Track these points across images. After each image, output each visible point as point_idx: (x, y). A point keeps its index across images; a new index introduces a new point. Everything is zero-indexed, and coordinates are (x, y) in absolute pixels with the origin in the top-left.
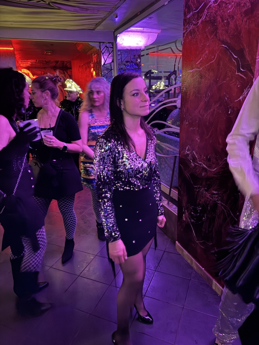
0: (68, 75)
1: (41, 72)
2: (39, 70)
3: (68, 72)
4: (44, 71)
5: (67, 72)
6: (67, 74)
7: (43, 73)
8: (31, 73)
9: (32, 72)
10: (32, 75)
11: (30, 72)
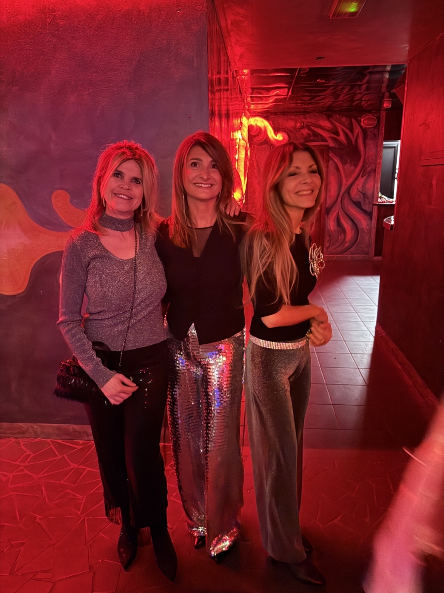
0: (360, 130)
1: (294, 123)
2: (291, 119)
3: (362, 120)
4: (303, 120)
5: (359, 122)
6: (358, 126)
7: (298, 125)
8: (272, 127)
9: (273, 124)
10: (272, 132)
11: (270, 124)
